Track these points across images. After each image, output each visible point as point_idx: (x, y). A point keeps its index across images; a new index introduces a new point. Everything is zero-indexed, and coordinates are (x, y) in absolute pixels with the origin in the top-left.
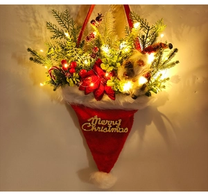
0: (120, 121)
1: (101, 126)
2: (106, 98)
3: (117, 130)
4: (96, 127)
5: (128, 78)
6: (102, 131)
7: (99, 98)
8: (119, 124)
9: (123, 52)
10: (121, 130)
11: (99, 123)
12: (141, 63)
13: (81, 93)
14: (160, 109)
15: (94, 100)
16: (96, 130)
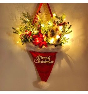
0: (50, 57)
1: (42, 60)
2: (44, 47)
3: (49, 62)
4: (40, 61)
5: (52, 37)
6: (42, 62)
7: (41, 47)
8: (50, 59)
9: (50, 26)
10: (51, 62)
11: (41, 59)
12: (57, 30)
13: (34, 45)
14: (67, 53)
15: (39, 48)
16: (40, 62)
